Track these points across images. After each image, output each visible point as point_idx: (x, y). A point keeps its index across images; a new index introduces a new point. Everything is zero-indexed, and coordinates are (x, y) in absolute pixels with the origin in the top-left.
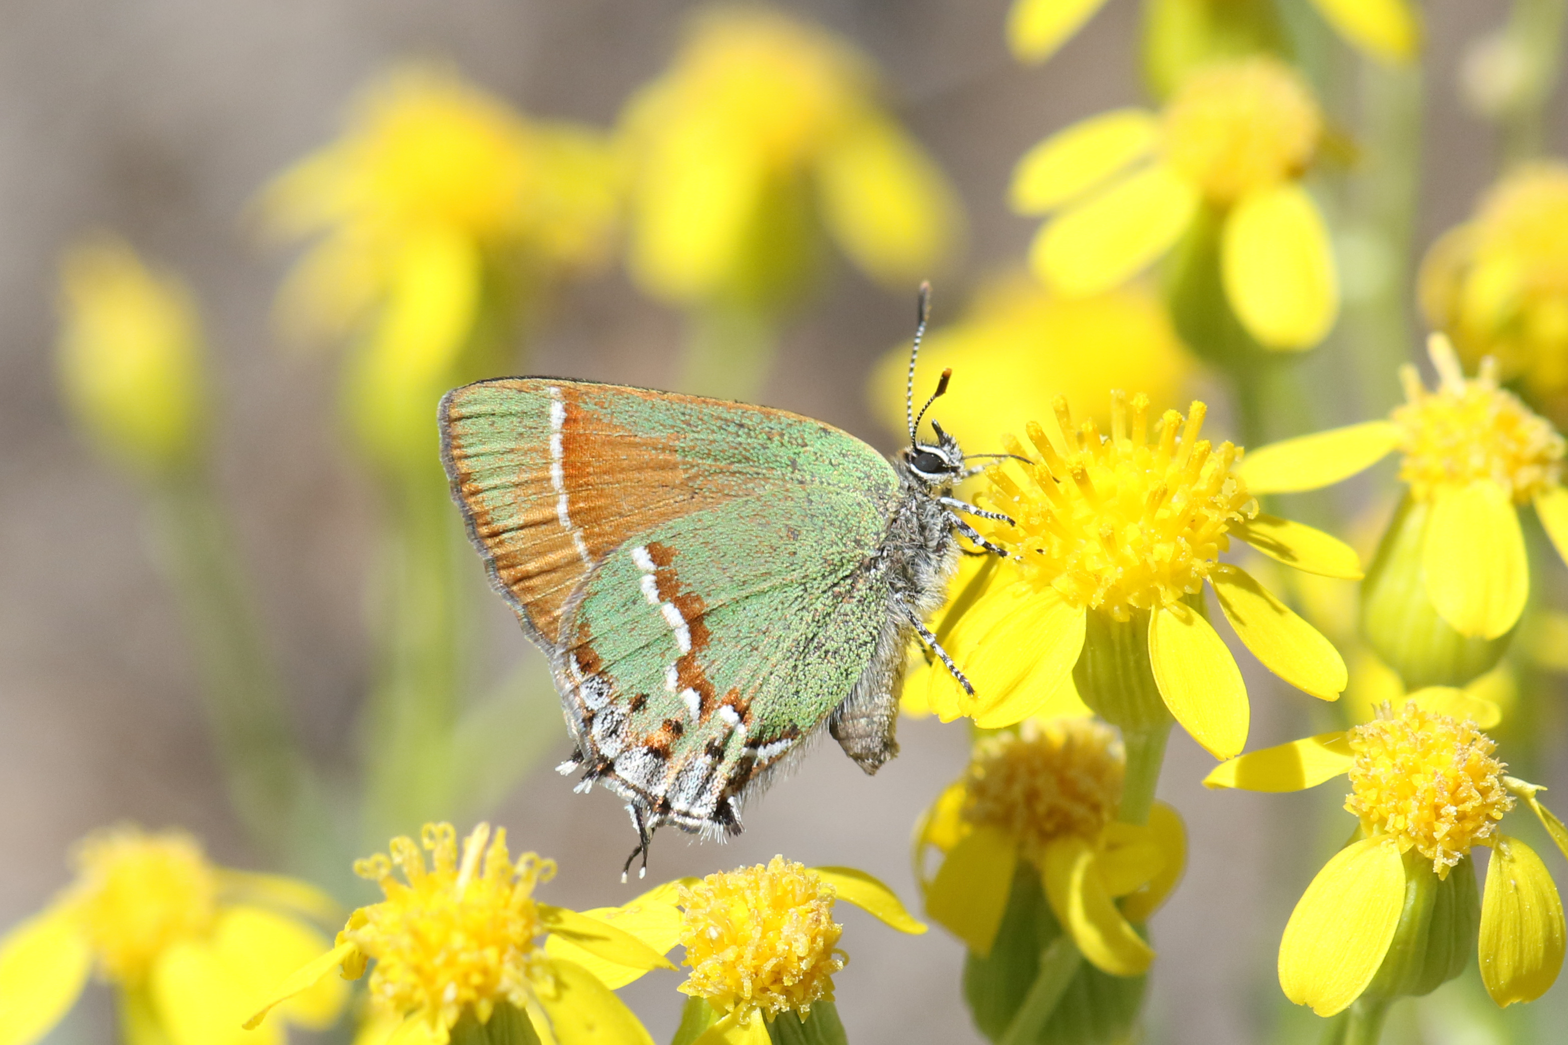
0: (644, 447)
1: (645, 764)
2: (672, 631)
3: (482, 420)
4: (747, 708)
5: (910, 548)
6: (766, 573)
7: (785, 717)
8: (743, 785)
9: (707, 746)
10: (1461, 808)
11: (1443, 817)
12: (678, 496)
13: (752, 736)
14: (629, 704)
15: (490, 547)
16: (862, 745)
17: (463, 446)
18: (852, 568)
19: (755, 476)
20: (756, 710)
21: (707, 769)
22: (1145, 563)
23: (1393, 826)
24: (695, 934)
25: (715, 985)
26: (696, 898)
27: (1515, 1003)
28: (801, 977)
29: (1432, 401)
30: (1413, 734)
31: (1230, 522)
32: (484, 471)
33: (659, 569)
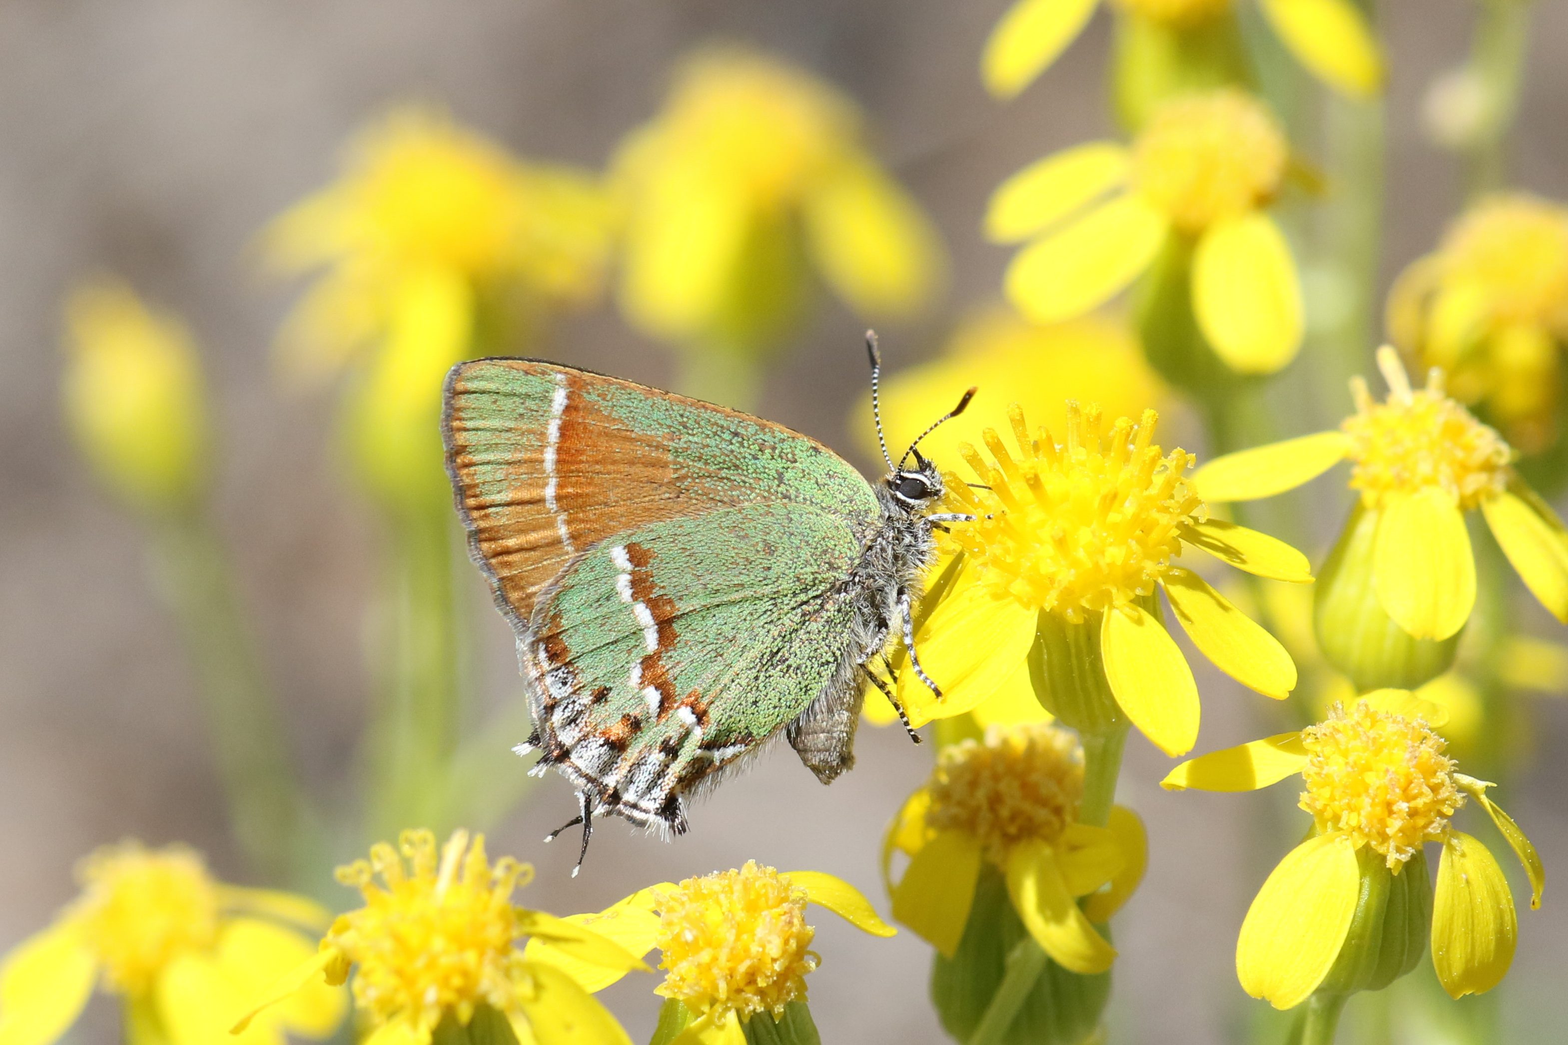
0: (639, 443)
1: (600, 755)
2: (641, 630)
3: (485, 397)
4: (706, 711)
5: (880, 576)
6: (739, 584)
7: (741, 724)
8: (693, 783)
9: (663, 743)
10: (1413, 804)
11: (1395, 813)
12: (664, 493)
13: (708, 739)
14: (591, 695)
15: (475, 519)
17: (464, 419)
18: (823, 588)
19: (742, 484)
20: (714, 714)
21: (660, 765)
22: (1097, 566)
23: (1347, 823)
24: (671, 938)
25: (690, 987)
26: (672, 903)
27: (1468, 994)
28: (775, 978)
29: (1381, 412)
30: (1365, 733)
31: (1181, 525)
32: (480, 445)
33: (636, 569)
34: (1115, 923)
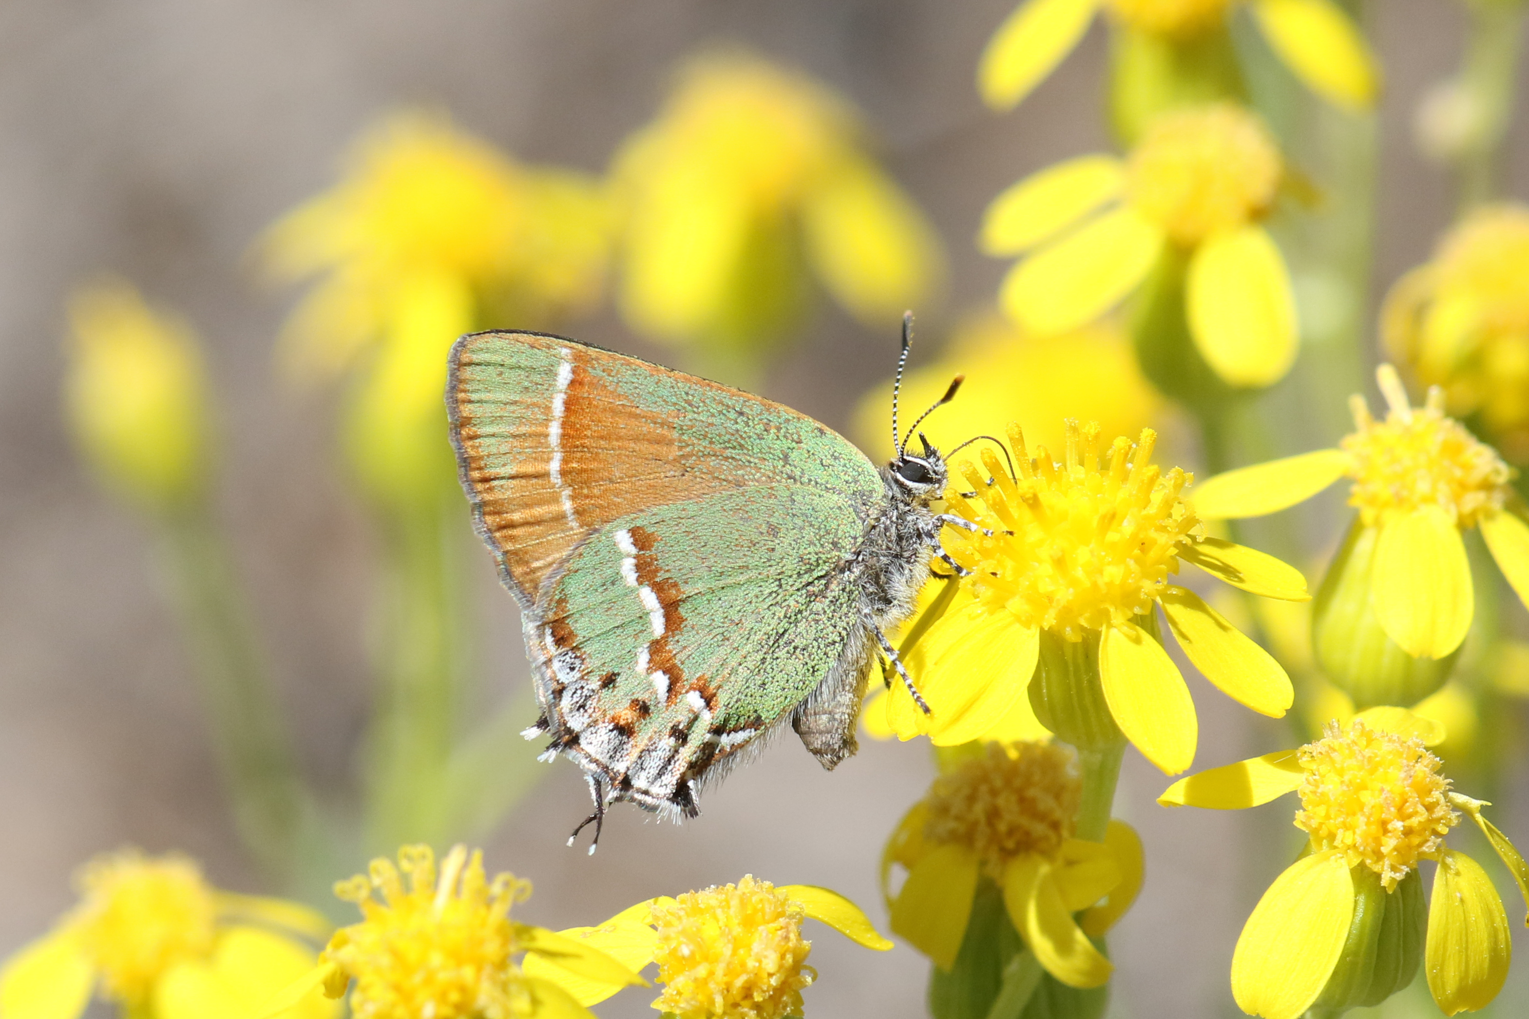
0: (644, 420)
1: (609, 739)
2: (648, 613)
3: (490, 369)
4: (714, 695)
5: (884, 556)
6: (743, 566)
7: (751, 707)
8: (704, 770)
9: (672, 728)
10: (1408, 823)
11: (1390, 832)
12: (669, 471)
13: (717, 723)
14: (599, 681)
15: (479, 492)
16: (822, 741)
17: (468, 391)
18: (827, 568)
19: (747, 464)
20: (722, 698)
21: (670, 750)
22: (1095, 585)
23: (1342, 841)
24: (667, 952)
25: (687, 1002)
26: (669, 917)
27: (1461, 1011)
28: (771, 993)
29: (1380, 430)
30: (1360, 752)
31: (1178, 544)
32: (485, 417)
33: (640, 553)
34: (1113, 937)
